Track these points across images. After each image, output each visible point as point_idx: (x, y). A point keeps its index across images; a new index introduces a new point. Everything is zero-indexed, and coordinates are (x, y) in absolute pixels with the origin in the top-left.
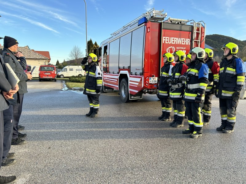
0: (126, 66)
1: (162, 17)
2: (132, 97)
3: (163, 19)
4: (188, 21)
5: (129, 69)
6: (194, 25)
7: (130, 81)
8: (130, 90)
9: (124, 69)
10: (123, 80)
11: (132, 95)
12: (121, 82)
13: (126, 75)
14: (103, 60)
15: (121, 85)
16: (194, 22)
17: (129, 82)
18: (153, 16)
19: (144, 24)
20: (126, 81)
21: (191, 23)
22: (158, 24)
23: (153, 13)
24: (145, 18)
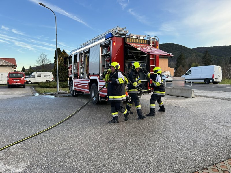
1: (125, 33)
2: (102, 99)
3: (125, 34)
4: (145, 36)
5: (99, 75)
6: (150, 39)
7: (100, 85)
8: (100, 93)
9: (94, 75)
10: (94, 85)
11: (101, 97)
12: (92, 86)
13: (96, 80)
14: (74, 67)
15: (91, 89)
16: (150, 37)
17: (99, 87)
18: (118, 32)
19: (110, 39)
20: (96, 86)
21: (148, 38)
22: (122, 38)
23: (118, 30)
24: (111, 33)
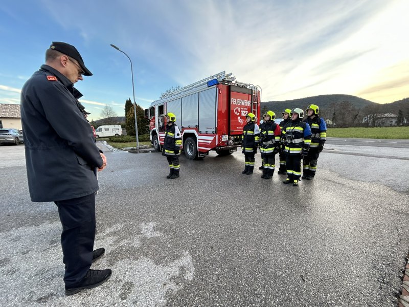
0: (194, 125)
4: (248, 85)
5: (197, 128)
6: (253, 89)
7: (199, 139)
8: (198, 148)
9: (189, 128)
10: (189, 138)
11: (200, 153)
12: (187, 140)
13: (194, 133)
15: (185, 143)
17: (198, 141)
19: (216, 86)
20: (193, 140)
22: (227, 86)
24: (215, 80)
